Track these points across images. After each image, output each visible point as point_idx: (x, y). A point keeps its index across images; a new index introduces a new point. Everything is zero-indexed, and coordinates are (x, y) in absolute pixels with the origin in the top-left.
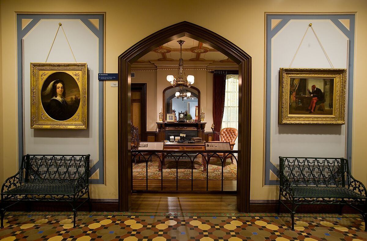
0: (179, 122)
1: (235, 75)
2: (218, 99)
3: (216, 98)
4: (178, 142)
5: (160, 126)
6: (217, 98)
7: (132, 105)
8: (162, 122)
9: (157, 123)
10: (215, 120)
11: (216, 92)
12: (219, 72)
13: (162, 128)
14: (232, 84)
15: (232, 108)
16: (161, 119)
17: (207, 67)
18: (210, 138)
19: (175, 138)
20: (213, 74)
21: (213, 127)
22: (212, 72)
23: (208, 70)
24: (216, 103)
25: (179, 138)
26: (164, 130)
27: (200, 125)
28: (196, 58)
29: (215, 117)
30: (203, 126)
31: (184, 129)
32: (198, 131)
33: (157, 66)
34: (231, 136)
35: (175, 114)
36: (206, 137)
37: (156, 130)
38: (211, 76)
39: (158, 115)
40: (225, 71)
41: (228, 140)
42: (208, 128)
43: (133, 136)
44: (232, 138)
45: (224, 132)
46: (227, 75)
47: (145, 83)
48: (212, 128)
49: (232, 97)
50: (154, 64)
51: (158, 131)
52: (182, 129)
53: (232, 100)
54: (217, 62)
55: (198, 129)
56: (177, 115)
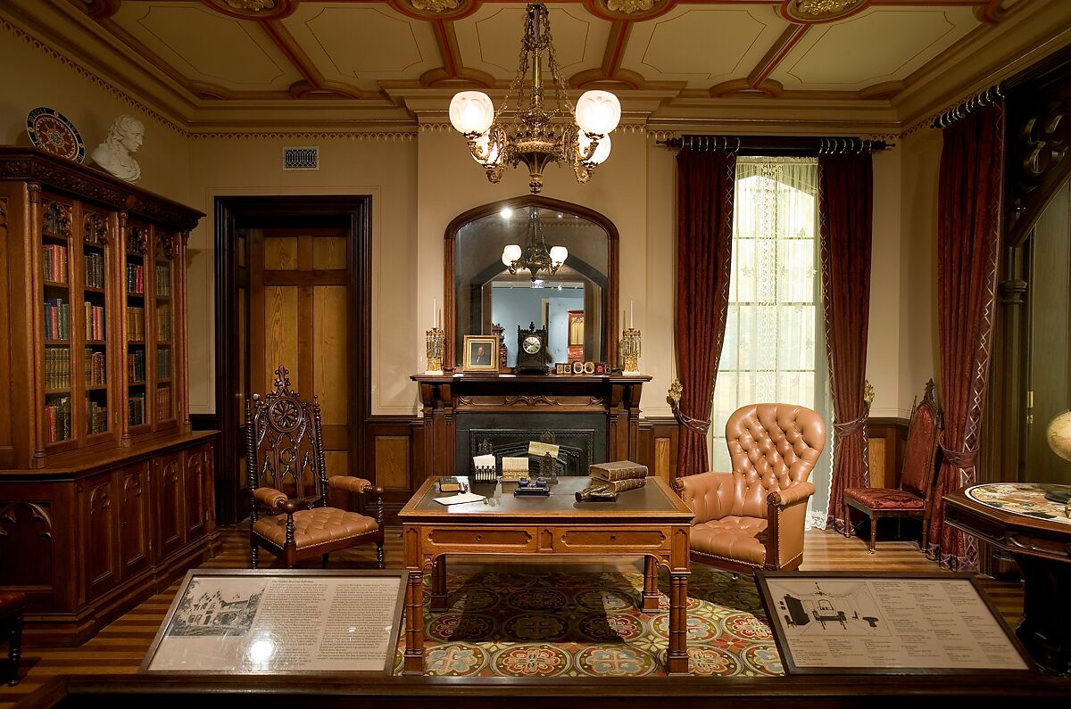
0: (522, 372)
1: (776, 159)
2: (699, 266)
3: (693, 263)
4: (522, 492)
5: (432, 392)
6: (697, 264)
7: (309, 295)
8: (440, 373)
9: (413, 378)
10: (686, 361)
11: (693, 233)
12: (704, 143)
13: (440, 402)
14: (761, 199)
15: (760, 308)
16: (433, 360)
17: (648, 122)
18: (663, 447)
19: (499, 464)
20: (675, 153)
21: (677, 398)
22: (671, 144)
23: (652, 134)
24: (693, 283)
25: (523, 463)
26: (449, 410)
27: (622, 387)
28: (602, 68)
29: (685, 350)
30: (630, 392)
31: (541, 407)
32: (609, 416)
33: (415, 117)
34: (787, 447)
35: (502, 340)
36: (643, 441)
37: (415, 408)
38: (667, 162)
39: (422, 341)
40: (732, 140)
41: (772, 466)
42: (655, 404)
43: (294, 444)
44: (794, 459)
45: (748, 427)
46: (741, 159)
47: (365, 197)
48: (671, 401)
49: (761, 259)
50: (401, 103)
51: (420, 415)
52: (533, 405)
53: (760, 273)
54: (697, 93)
55: (608, 404)
56: (510, 340)
